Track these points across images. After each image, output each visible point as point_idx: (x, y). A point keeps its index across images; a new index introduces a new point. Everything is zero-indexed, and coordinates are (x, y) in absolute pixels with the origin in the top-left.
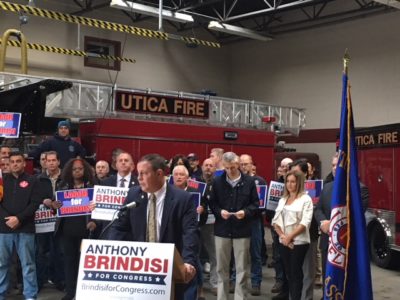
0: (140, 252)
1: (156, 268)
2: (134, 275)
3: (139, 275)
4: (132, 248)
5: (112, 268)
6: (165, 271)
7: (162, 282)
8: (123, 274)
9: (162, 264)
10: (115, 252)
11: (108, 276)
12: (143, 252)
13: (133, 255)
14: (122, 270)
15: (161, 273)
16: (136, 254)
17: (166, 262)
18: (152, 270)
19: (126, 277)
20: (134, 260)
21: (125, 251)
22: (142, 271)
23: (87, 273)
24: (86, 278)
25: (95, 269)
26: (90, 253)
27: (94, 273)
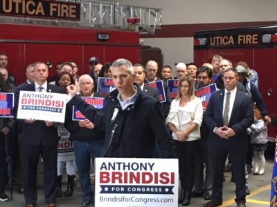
0: (148, 167)
1: (164, 181)
2: (146, 187)
3: (150, 187)
4: (141, 164)
5: (126, 182)
6: (173, 182)
7: (171, 192)
8: (136, 187)
9: (170, 177)
10: (127, 168)
11: (122, 189)
12: (151, 167)
13: (143, 170)
14: (134, 183)
15: (169, 184)
16: (145, 169)
17: (173, 174)
18: (161, 182)
19: (139, 189)
20: (144, 174)
21: (135, 166)
22: (152, 184)
23: (103, 187)
24: (103, 192)
25: (110, 183)
26: (104, 170)
27: (110, 187)
